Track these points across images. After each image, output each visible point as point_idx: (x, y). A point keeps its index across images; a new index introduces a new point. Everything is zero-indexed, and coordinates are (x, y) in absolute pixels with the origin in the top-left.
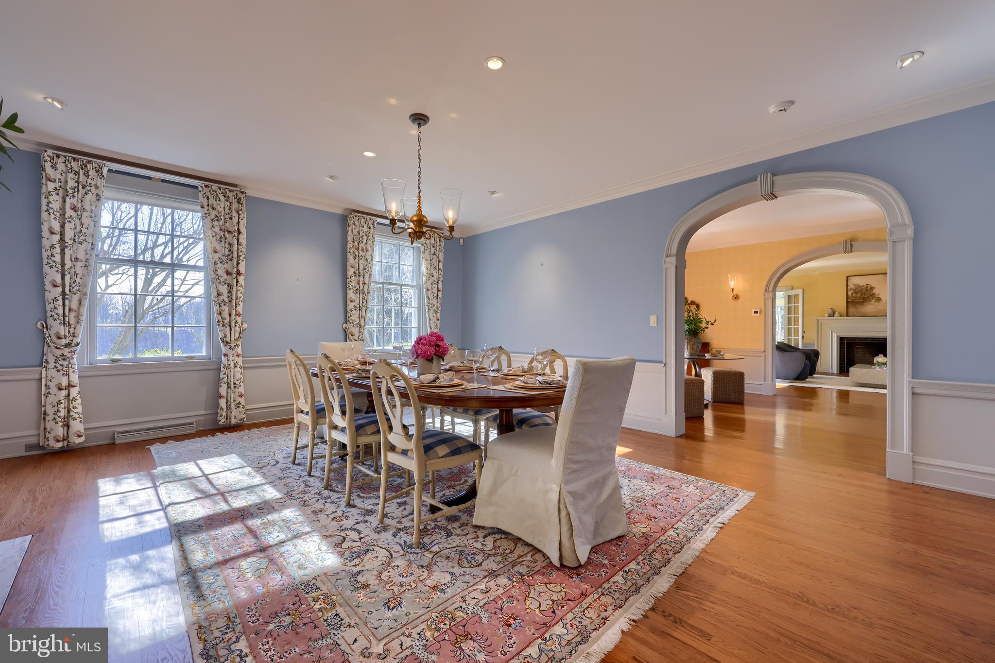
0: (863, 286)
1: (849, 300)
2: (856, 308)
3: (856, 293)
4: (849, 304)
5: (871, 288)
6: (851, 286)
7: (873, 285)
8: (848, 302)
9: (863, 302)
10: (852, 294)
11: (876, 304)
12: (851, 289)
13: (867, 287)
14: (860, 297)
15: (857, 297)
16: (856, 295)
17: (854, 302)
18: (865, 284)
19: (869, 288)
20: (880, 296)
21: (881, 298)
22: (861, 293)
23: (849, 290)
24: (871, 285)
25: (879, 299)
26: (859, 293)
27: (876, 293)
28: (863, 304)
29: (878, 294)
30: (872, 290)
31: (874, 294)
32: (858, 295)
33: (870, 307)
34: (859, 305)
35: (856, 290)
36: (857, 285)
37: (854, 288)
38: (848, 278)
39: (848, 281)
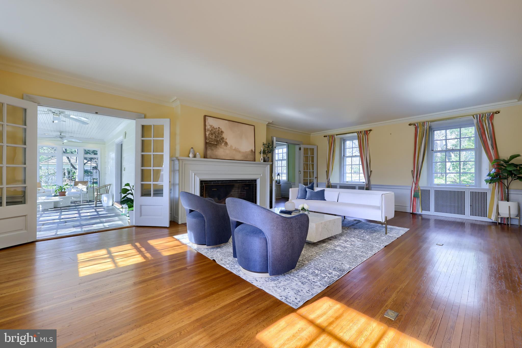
0: (216, 129)
1: (208, 141)
2: (212, 150)
3: (212, 134)
4: (207, 146)
5: (221, 132)
6: (208, 127)
7: (223, 130)
8: (206, 143)
9: (216, 145)
10: (209, 135)
11: (225, 148)
12: (208, 130)
13: (219, 130)
14: (214, 140)
15: (212, 139)
16: (212, 136)
17: (210, 143)
18: (217, 128)
19: (220, 131)
20: (227, 141)
21: (227, 143)
22: (215, 135)
23: (206, 130)
24: (221, 129)
25: (226, 144)
26: (214, 135)
27: (225, 138)
28: (217, 147)
29: (226, 139)
30: (222, 134)
31: (223, 138)
32: (213, 137)
33: (221, 151)
34: (214, 147)
35: (212, 131)
36: (212, 127)
37: (210, 129)
38: (206, 117)
39: (206, 120)
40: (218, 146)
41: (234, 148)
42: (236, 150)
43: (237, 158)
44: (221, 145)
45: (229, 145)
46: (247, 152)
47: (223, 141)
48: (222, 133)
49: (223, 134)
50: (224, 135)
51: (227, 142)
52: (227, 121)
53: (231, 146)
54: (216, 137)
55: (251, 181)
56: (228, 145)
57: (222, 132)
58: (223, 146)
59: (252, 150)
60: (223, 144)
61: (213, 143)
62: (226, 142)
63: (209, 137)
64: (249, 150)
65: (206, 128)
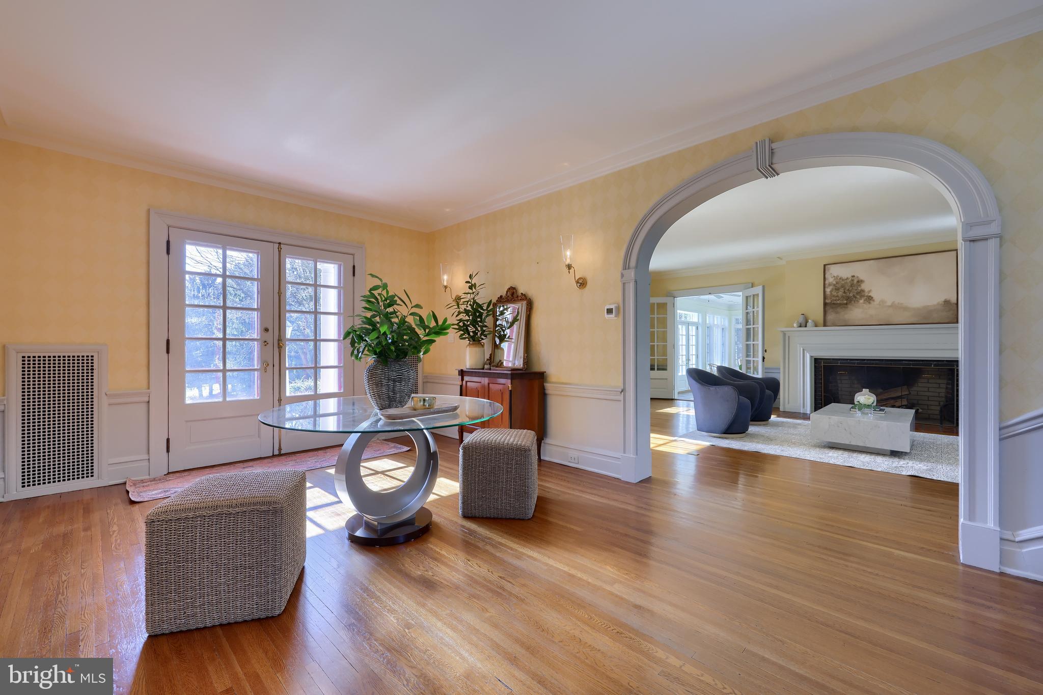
0: (847, 279)
1: (827, 301)
2: (837, 313)
3: (837, 289)
4: (828, 308)
5: (858, 282)
6: (830, 280)
7: (861, 278)
8: (825, 304)
9: (846, 304)
10: (832, 291)
12: (830, 285)
13: (853, 280)
14: (843, 297)
15: (838, 296)
16: (838, 292)
17: (834, 303)
18: (850, 277)
19: (855, 281)
20: (871, 294)
21: (872, 297)
22: (844, 289)
23: (826, 286)
24: (858, 277)
25: (870, 299)
26: (842, 290)
27: (866, 290)
28: (847, 308)
29: (869, 291)
30: (860, 285)
31: (863, 291)
32: (841, 293)
33: (857, 312)
34: (841, 308)
35: (837, 285)
36: (839, 278)
37: (834, 283)
38: (827, 267)
39: (826, 271)
40: (849, 306)
41: (889, 303)
42: (897, 307)
43: (896, 320)
44: (856, 302)
45: (876, 300)
46: (928, 306)
47: (862, 296)
48: (858, 284)
49: (862, 285)
50: (865, 286)
52: (872, 261)
53: (883, 301)
54: (846, 291)
55: (945, 363)
56: (874, 300)
57: (860, 281)
59: (947, 302)
60: (862, 301)
61: (838, 302)
62: (870, 296)
63: (831, 294)
64: (935, 303)
65: (827, 282)
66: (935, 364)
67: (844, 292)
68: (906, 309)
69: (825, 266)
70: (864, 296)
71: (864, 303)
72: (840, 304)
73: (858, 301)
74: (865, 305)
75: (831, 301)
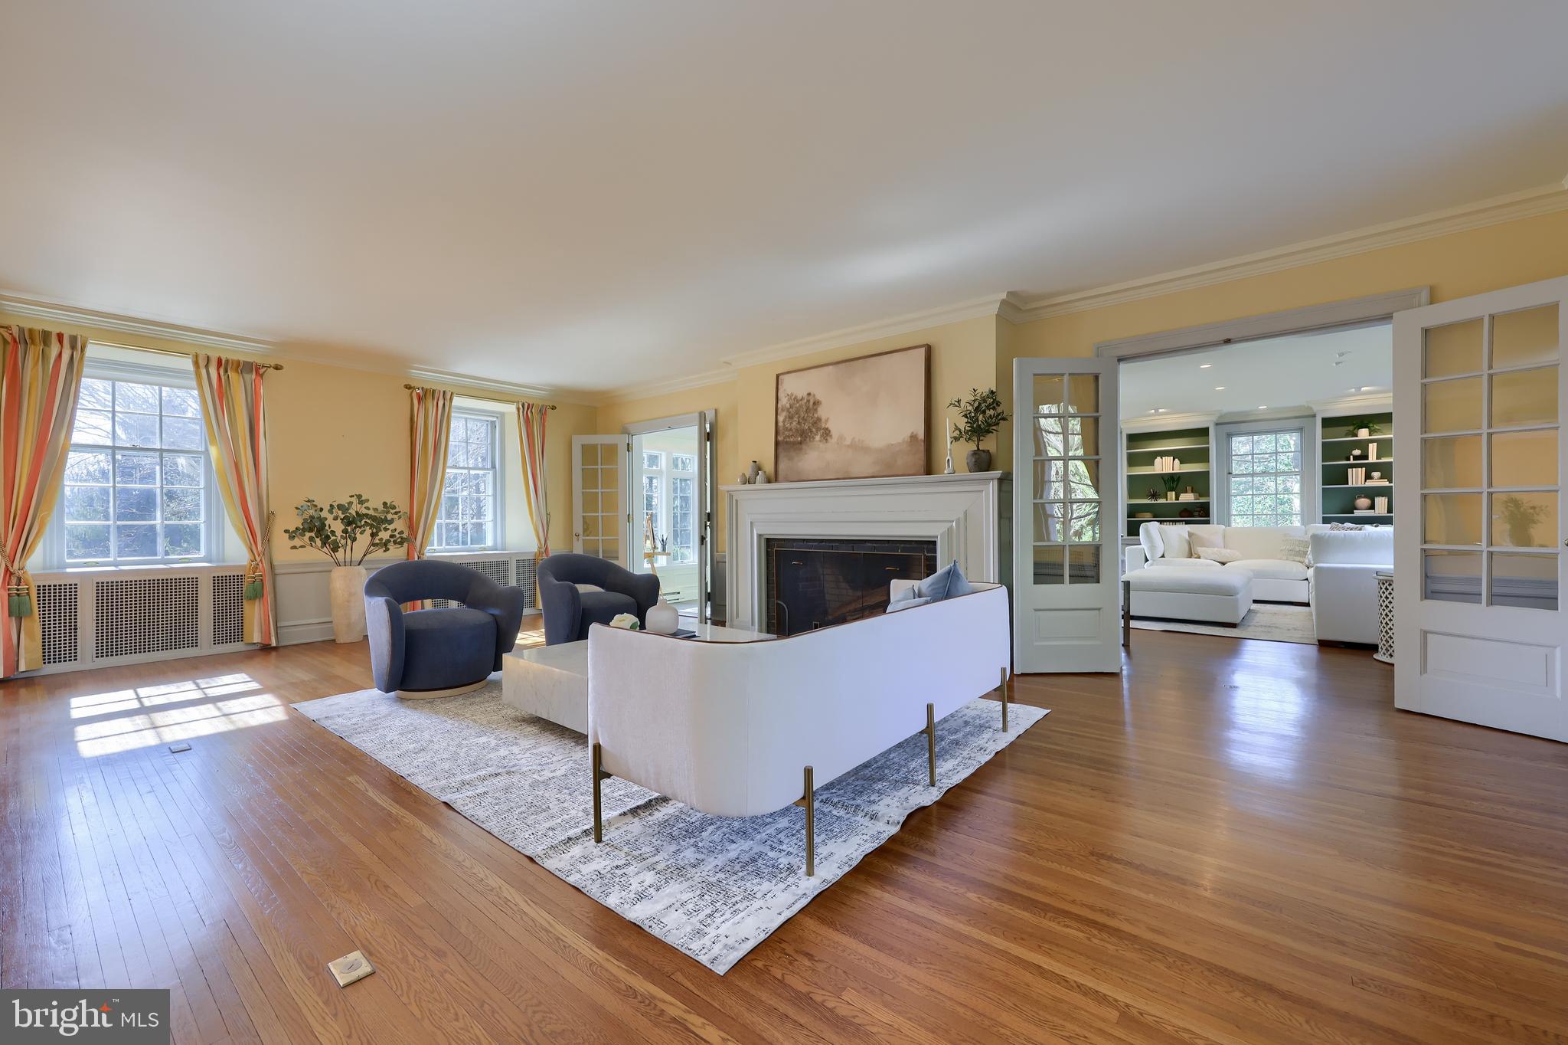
0: (803, 399)
1: (779, 439)
2: (791, 460)
3: (791, 418)
4: (779, 450)
5: (814, 403)
6: (784, 401)
7: (819, 397)
8: (777, 443)
9: (801, 443)
10: (784, 422)
12: (783, 410)
13: (808, 401)
14: (797, 430)
15: (791, 430)
16: (791, 423)
17: (786, 443)
18: (805, 394)
19: (811, 403)
20: (830, 426)
21: (830, 431)
22: (799, 417)
23: (779, 411)
24: (814, 395)
25: (827, 433)
26: (795, 419)
27: (824, 418)
28: (802, 450)
29: (827, 420)
30: (816, 410)
31: (819, 419)
32: (794, 423)
33: (814, 457)
34: (795, 450)
35: (791, 410)
36: (793, 398)
38: (780, 377)
39: (780, 386)
40: (804, 447)
41: (848, 442)
42: (857, 447)
43: (856, 470)
44: (812, 440)
45: (833, 436)
46: (892, 445)
47: (818, 429)
48: (815, 407)
49: (819, 410)
50: (822, 412)
51: (830, 428)
52: (831, 367)
53: (841, 438)
54: (801, 421)
56: (831, 437)
57: (817, 403)
58: (819, 443)
59: (913, 437)
60: (818, 438)
61: (792, 440)
62: (827, 429)
63: (784, 425)
64: (900, 440)
65: (779, 405)
66: (904, 547)
67: (799, 423)
68: (866, 450)
69: (778, 377)
70: (821, 429)
71: (820, 441)
72: (794, 443)
73: (814, 438)
74: (821, 445)
75: (784, 438)
